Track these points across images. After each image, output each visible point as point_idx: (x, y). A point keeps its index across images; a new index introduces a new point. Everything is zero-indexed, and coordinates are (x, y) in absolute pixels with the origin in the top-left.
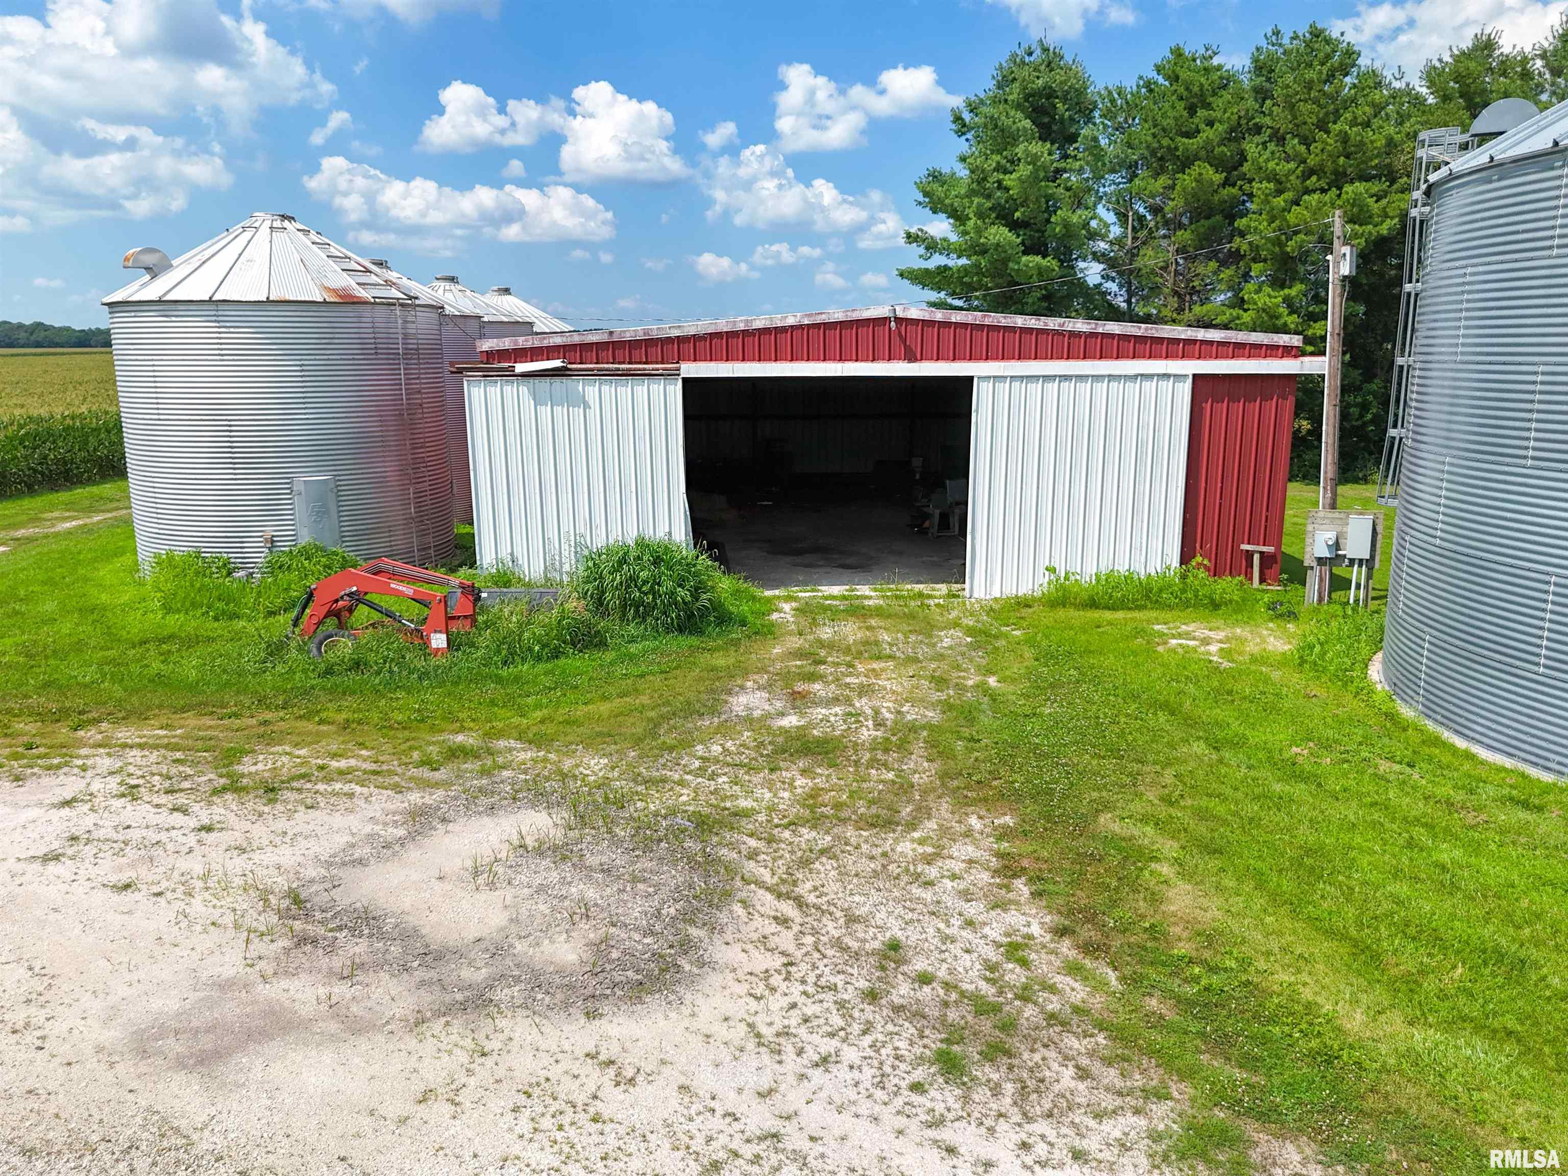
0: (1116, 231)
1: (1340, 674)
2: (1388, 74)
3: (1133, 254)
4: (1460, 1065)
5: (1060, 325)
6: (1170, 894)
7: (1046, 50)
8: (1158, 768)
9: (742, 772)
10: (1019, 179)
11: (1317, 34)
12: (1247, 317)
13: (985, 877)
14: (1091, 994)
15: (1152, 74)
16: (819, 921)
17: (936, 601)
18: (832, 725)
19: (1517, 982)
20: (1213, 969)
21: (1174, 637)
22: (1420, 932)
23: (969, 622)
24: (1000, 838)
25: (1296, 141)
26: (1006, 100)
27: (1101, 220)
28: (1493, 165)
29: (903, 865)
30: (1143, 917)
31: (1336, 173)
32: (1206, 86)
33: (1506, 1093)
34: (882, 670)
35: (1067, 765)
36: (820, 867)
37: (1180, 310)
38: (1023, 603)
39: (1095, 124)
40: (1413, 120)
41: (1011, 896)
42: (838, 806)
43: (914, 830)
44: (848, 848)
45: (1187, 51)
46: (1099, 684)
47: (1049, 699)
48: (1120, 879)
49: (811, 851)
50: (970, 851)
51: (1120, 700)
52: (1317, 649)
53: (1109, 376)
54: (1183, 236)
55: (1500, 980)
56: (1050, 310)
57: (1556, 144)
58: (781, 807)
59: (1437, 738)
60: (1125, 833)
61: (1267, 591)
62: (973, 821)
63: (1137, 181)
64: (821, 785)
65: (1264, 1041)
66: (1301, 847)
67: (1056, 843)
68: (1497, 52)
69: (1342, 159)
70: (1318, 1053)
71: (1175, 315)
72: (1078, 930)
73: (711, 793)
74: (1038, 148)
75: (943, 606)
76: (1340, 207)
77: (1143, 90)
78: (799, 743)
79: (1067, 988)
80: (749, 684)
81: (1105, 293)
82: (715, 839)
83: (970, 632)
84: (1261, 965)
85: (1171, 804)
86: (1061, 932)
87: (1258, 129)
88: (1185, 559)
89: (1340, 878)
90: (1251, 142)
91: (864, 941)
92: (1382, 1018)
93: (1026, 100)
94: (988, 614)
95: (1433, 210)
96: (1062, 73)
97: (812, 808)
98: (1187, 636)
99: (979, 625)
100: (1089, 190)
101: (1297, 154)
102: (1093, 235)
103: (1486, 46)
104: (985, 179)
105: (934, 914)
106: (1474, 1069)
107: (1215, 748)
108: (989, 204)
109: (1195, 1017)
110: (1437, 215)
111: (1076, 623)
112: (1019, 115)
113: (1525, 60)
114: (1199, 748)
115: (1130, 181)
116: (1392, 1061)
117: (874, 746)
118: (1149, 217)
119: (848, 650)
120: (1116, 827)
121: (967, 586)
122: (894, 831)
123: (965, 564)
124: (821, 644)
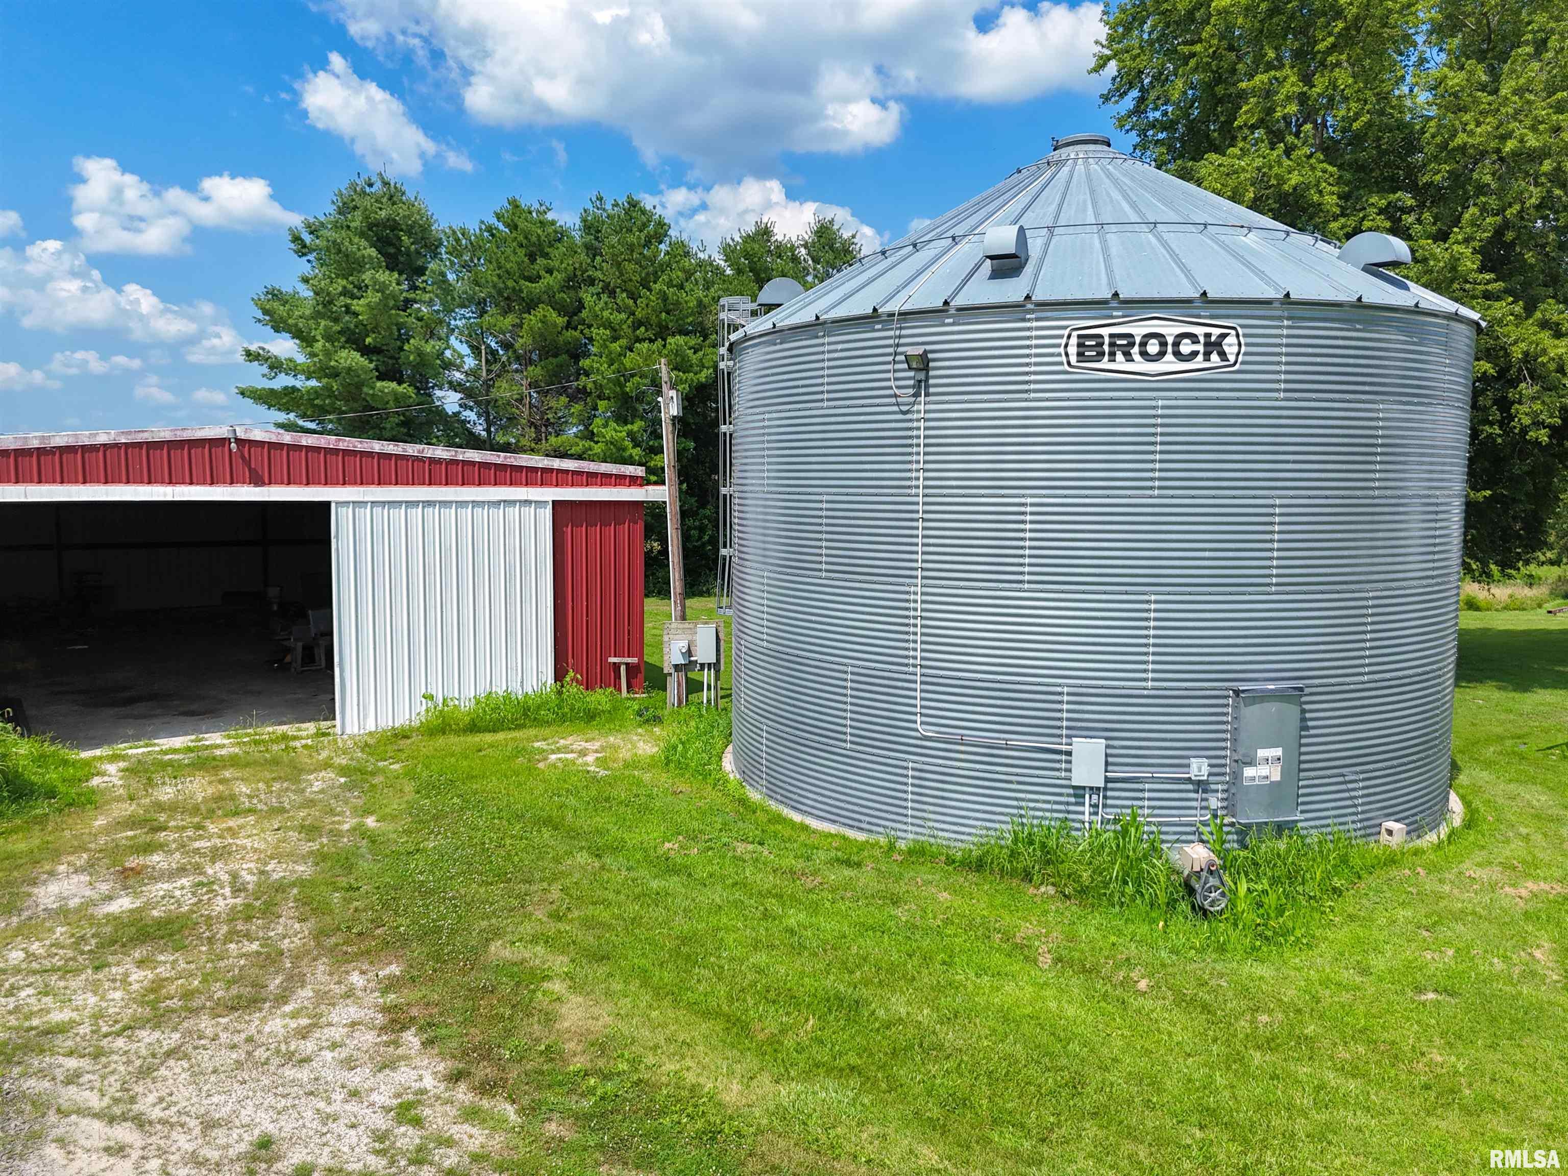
0: (470, 362)
1: (700, 768)
2: (694, 247)
3: (488, 385)
4: (818, 1109)
5: (419, 452)
6: (563, 1010)
7: (386, 184)
8: (545, 885)
9: (54, 978)
10: (368, 305)
11: (633, 204)
12: (598, 449)
13: (369, 1038)
14: (490, 1137)
15: (493, 221)
16: (167, 1137)
17: (303, 742)
18: (178, 901)
19: (854, 1021)
20: (606, 1077)
21: (553, 752)
22: (779, 995)
23: (343, 761)
24: (385, 991)
25: (624, 295)
26: (348, 227)
27: (454, 350)
28: (775, 330)
29: (272, 1046)
30: (538, 1041)
31: (660, 325)
32: (543, 238)
33: (854, 1124)
34: (241, 827)
35: (454, 898)
36: (167, 1073)
37: (538, 440)
38: (401, 734)
39: (441, 260)
40: (716, 286)
41: (400, 1051)
42: (187, 995)
43: (285, 1003)
44: (203, 1042)
45: (524, 203)
46: (483, 809)
47: (432, 832)
48: (513, 1006)
49: (154, 1056)
50: (353, 1012)
51: (504, 822)
52: (680, 747)
53: (473, 502)
54: (535, 371)
55: (842, 1022)
56: (410, 436)
57: (817, 318)
58: (111, 1011)
59: (779, 815)
60: (517, 957)
61: (634, 699)
62: (356, 979)
63: (486, 317)
64: (165, 975)
65: (656, 1135)
66: (678, 938)
67: (446, 983)
68: (773, 239)
69: (664, 314)
70: (703, 1133)
71: (533, 445)
72: (473, 1070)
73: (10, 1013)
74: (384, 276)
75: (311, 747)
76: (666, 356)
77: (486, 234)
78: (133, 930)
79: (465, 1137)
80: (62, 868)
81: (464, 422)
82: (17, 1070)
83: (343, 771)
84: (650, 1060)
85: (559, 919)
86: (455, 1078)
87: (592, 282)
88: (559, 675)
89: (712, 959)
90: (587, 291)
91: (227, 1147)
92: (754, 1083)
93: (370, 229)
94: (363, 751)
95: (735, 365)
96: (405, 207)
97: (154, 1006)
98: (566, 749)
99: (354, 763)
100: (441, 322)
101: (627, 307)
102: (448, 365)
103: (765, 233)
104: (331, 302)
105: (312, 1093)
106: (829, 1109)
107: (597, 856)
108: (337, 328)
109: (593, 1130)
110: (739, 368)
111: (457, 749)
112: (363, 243)
113: (793, 248)
114: (582, 858)
115: (481, 316)
116: (765, 1122)
117: (232, 916)
118: (501, 352)
119: (196, 810)
120: (507, 953)
121: (338, 722)
122: (260, 1010)
123: (333, 699)
124: (160, 807)
